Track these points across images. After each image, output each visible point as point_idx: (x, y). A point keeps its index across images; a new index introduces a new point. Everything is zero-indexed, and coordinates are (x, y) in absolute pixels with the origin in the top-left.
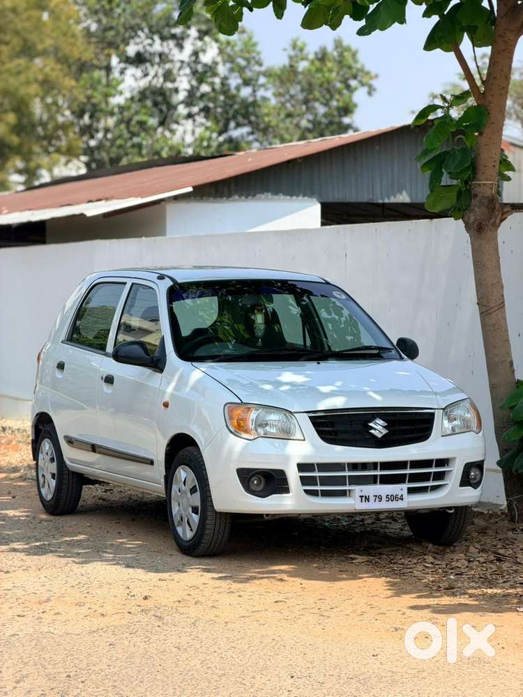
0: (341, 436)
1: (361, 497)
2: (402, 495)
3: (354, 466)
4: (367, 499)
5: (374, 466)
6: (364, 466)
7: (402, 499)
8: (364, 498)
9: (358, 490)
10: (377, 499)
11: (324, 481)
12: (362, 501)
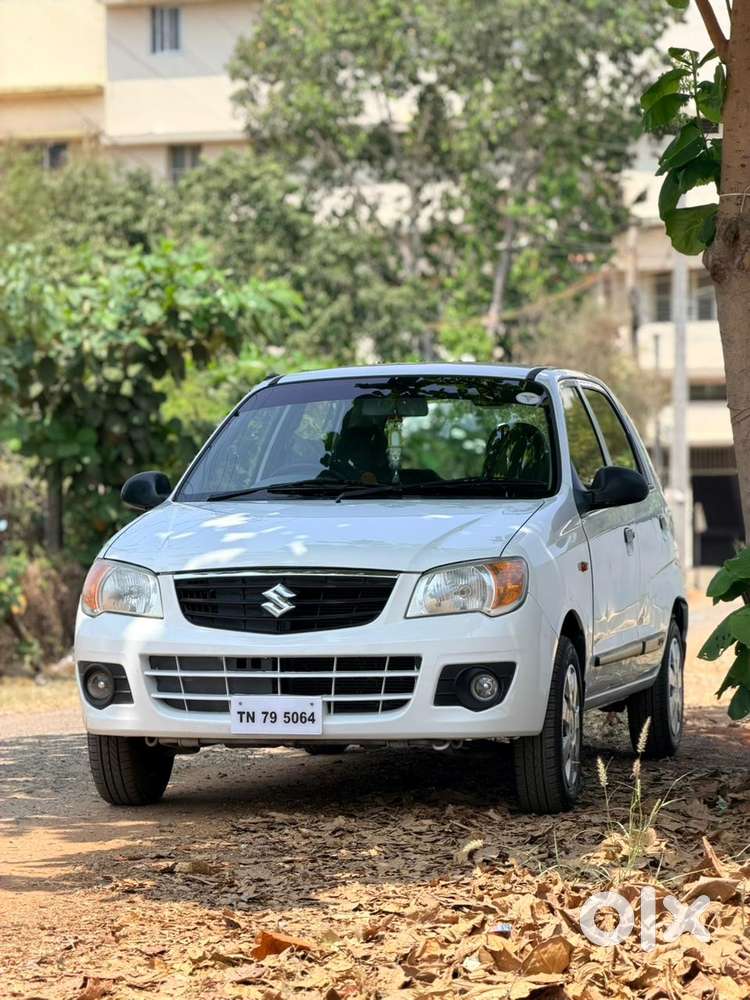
0: (222, 614)
1: (241, 713)
2: (313, 714)
3: (241, 663)
4: (251, 717)
5: (272, 663)
6: (256, 663)
7: (313, 721)
8: (245, 716)
9: (237, 701)
10: (269, 719)
11: (191, 685)
12: (241, 721)
